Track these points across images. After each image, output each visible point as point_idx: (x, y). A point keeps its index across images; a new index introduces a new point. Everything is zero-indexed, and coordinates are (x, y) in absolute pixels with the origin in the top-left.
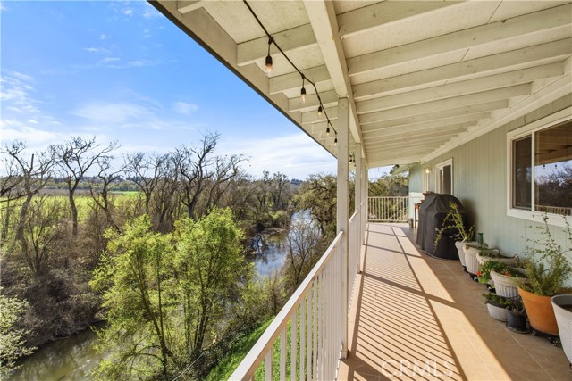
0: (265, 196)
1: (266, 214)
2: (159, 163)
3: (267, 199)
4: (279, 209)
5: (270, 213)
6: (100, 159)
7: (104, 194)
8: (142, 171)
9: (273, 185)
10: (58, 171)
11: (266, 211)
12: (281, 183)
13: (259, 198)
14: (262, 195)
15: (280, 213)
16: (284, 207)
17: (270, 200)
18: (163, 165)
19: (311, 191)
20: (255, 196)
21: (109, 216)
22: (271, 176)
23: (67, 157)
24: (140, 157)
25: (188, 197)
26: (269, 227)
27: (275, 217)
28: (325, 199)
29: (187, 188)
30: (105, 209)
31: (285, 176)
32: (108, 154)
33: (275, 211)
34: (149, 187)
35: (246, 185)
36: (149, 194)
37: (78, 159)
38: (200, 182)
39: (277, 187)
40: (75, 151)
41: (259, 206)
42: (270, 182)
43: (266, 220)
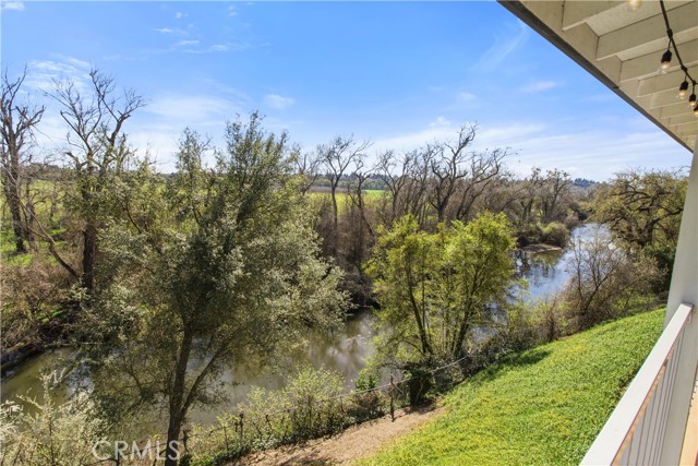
0: (531, 202)
1: (531, 225)
2: (408, 160)
3: (533, 205)
4: (551, 220)
5: (539, 224)
6: (356, 157)
7: (359, 192)
8: (390, 169)
9: (546, 186)
10: (323, 169)
11: (531, 220)
12: (558, 184)
13: (522, 203)
14: (527, 201)
15: (554, 225)
16: (560, 217)
17: (538, 207)
18: (411, 162)
19: (617, 198)
20: (518, 201)
21: (362, 213)
22: (543, 175)
23: (330, 156)
24: (390, 154)
25: (438, 199)
26: (535, 242)
27: (546, 230)
28: (641, 210)
29: (437, 188)
30: (360, 206)
31: (565, 175)
32: (362, 152)
33: (545, 221)
34: (396, 186)
35: (508, 186)
36: (396, 193)
37: (338, 157)
38: (452, 182)
39: (552, 190)
40: (337, 150)
41: (522, 213)
42: (541, 183)
43: (531, 233)
